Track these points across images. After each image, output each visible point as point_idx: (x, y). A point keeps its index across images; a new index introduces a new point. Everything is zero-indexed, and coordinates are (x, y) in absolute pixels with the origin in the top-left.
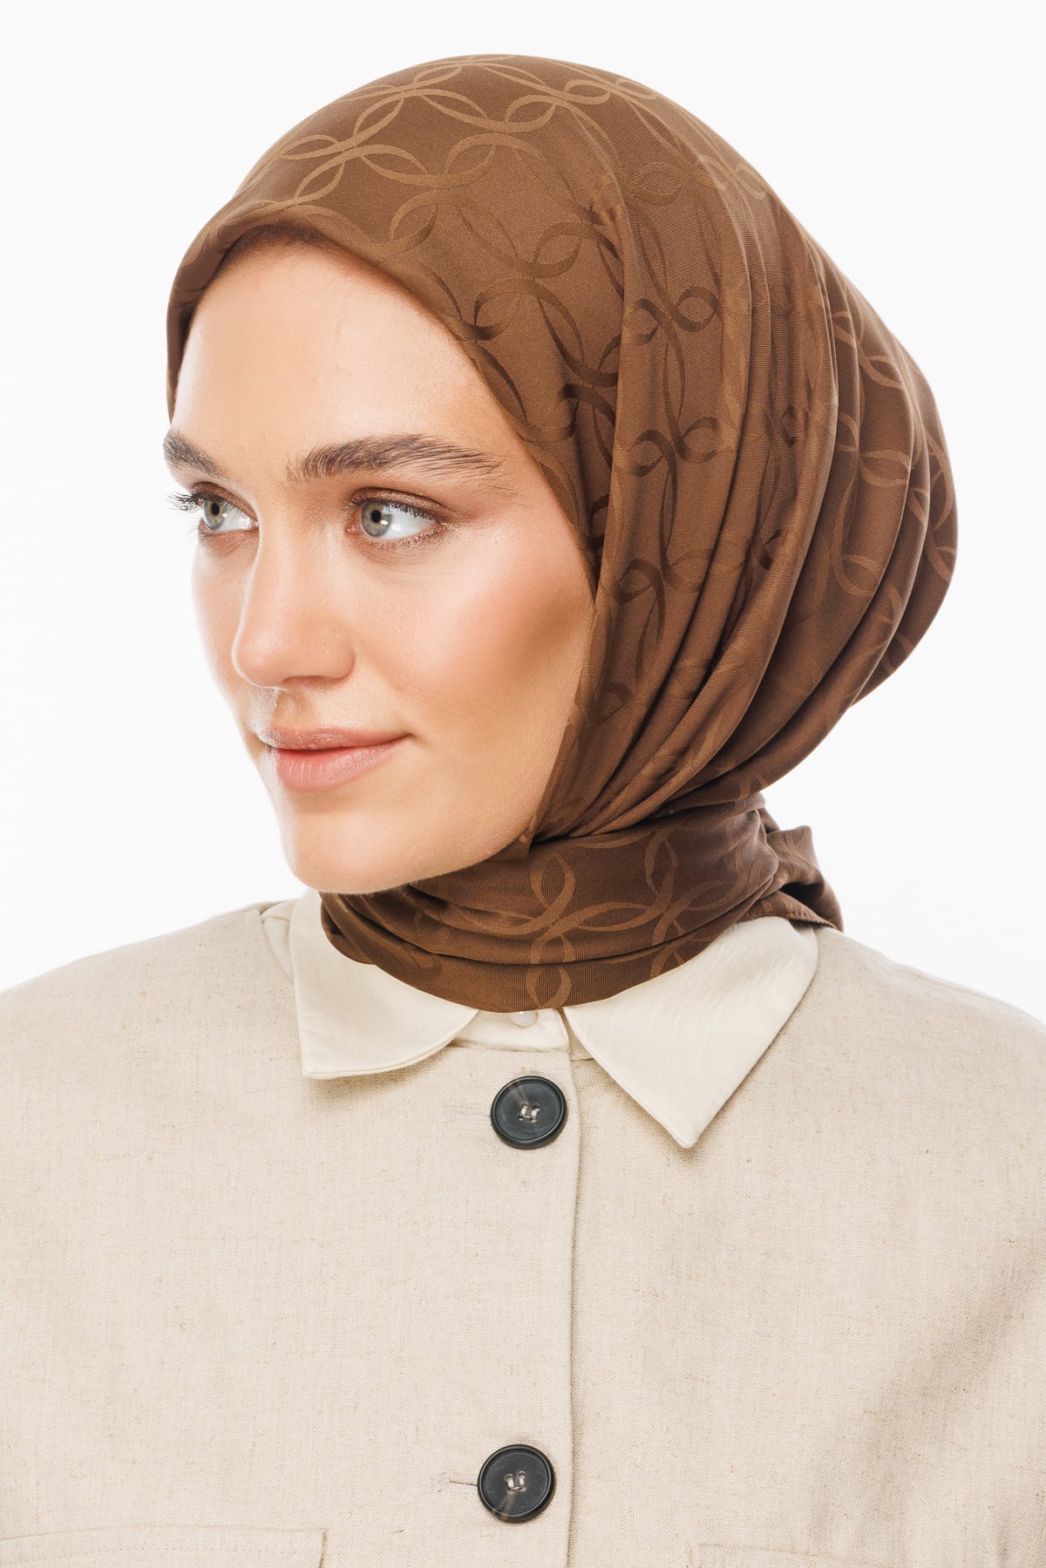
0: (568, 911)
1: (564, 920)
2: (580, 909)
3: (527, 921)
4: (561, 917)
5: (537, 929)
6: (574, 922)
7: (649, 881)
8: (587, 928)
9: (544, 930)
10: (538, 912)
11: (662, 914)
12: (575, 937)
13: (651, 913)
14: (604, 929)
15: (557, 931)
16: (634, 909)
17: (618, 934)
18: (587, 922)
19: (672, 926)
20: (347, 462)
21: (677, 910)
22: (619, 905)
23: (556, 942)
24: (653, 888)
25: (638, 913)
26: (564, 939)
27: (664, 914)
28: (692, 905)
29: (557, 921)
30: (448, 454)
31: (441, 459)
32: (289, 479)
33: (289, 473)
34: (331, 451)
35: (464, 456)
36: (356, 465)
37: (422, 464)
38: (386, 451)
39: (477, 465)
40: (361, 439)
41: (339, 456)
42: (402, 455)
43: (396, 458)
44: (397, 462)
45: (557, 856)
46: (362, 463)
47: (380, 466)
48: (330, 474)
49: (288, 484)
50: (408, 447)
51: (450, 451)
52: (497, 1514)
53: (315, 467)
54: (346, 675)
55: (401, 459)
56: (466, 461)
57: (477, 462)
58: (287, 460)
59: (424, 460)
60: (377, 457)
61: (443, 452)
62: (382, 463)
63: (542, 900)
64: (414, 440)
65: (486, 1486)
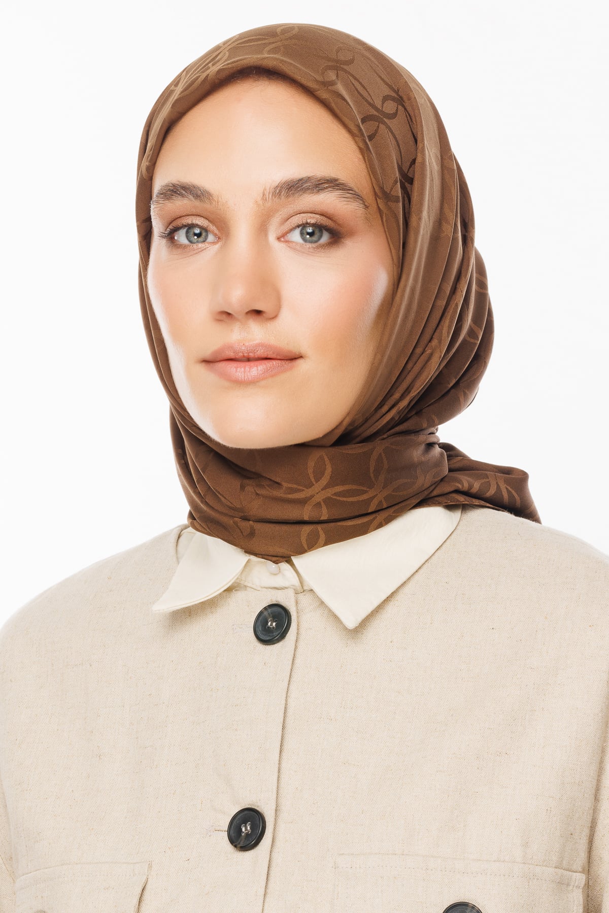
0: (325, 488)
1: (323, 492)
2: (333, 487)
3: (303, 490)
4: (322, 490)
5: (308, 495)
6: (329, 493)
7: (372, 475)
8: (335, 497)
9: (313, 496)
10: (310, 485)
11: (377, 494)
12: (328, 502)
13: (371, 493)
14: (345, 499)
15: (319, 498)
16: (363, 490)
17: (352, 503)
18: (335, 494)
19: (381, 501)
20: (299, 189)
21: (386, 493)
22: (354, 487)
23: (318, 505)
24: (373, 479)
25: (365, 492)
26: (322, 503)
27: (376, 496)
28: (393, 491)
29: (320, 492)
30: (351, 192)
31: (348, 193)
32: (263, 199)
33: (263, 195)
34: (292, 181)
35: (357, 195)
36: (305, 190)
37: (338, 193)
38: (322, 184)
39: (361, 202)
40: (309, 176)
41: (297, 184)
42: (330, 187)
43: (327, 188)
44: (327, 190)
45: (324, 454)
46: (308, 189)
47: (318, 191)
48: (288, 196)
49: (261, 203)
50: (333, 184)
51: (352, 190)
52: (235, 846)
53: (280, 192)
54: (274, 317)
55: (330, 189)
56: (358, 198)
57: (362, 200)
58: (264, 187)
59: (341, 191)
60: (317, 186)
61: (349, 190)
62: (320, 190)
63: (313, 480)
64: (336, 180)
65: (232, 832)
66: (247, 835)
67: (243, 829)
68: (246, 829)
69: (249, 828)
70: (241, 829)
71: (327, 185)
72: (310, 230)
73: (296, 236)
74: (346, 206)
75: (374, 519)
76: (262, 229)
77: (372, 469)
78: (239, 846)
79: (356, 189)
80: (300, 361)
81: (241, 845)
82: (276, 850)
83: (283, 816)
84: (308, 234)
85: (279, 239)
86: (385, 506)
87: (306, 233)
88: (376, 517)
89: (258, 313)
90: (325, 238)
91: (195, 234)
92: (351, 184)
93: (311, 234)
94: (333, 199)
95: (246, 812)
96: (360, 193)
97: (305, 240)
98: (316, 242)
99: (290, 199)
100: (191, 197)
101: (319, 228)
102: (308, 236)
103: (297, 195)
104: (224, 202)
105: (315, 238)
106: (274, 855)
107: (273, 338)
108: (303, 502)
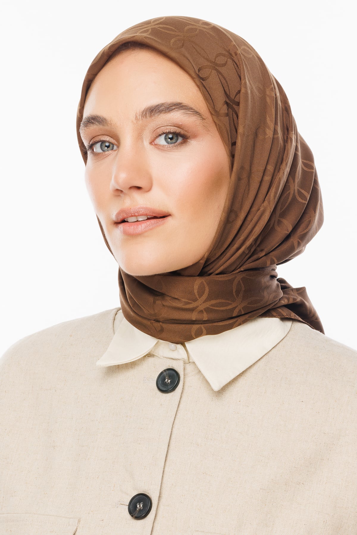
0: (205, 301)
1: (204, 304)
2: (210, 301)
3: (192, 303)
4: (203, 303)
5: (194, 306)
6: (208, 305)
7: (234, 294)
8: (212, 307)
9: (197, 307)
10: (195, 300)
11: (237, 306)
12: (208, 310)
13: (234, 305)
14: (218, 308)
15: (201, 308)
16: (228, 303)
17: (222, 311)
18: (212, 305)
19: (240, 310)
20: (157, 111)
21: (243, 305)
22: (223, 301)
23: (201, 312)
24: (235, 296)
25: (229, 304)
26: (204, 311)
27: (238, 306)
28: (248, 304)
29: (202, 304)
30: (191, 110)
31: (189, 111)
32: (136, 119)
33: (136, 117)
34: (152, 107)
35: (196, 112)
36: (161, 112)
37: (183, 112)
38: (171, 107)
39: (199, 116)
40: (163, 103)
41: (155, 108)
42: (177, 108)
43: (174, 109)
44: (175, 110)
45: (203, 281)
46: (163, 111)
47: (169, 111)
48: (151, 116)
49: (135, 122)
50: (179, 106)
51: (192, 109)
52: (132, 516)
53: (146, 113)
54: (149, 190)
55: (176, 110)
56: (196, 114)
57: (199, 115)
58: (136, 112)
59: (184, 110)
60: (168, 108)
61: (190, 109)
62: (170, 110)
63: (197, 296)
64: (180, 104)
65: (131, 506)
66: (140, 510)
67: (138, 506)
68: (140, 506)
69: (141, 506)
70: (137, 506)
71: (174, 107)
72: (170, 136)
73: (162, 141)
74: (188, 119)
75: (236, 321)
76: (139, 137)
77: (234, 290)
78: (134, 516)
79: (194, 108)
80: (169, 219)
81: (136, 515)
82: (156, 522)
83: (163, 500)
84: (169, 138)
85: (151, 143)
86: (243, 313)
87: (168, 138)
88: (238, 320)
89: (139, 188)
90: (180, 140)
91: (106, 146)
92: (192, 106)
93: (171, 139)
94: (179, 115)
95: (141, 496)
96: (198, 111)
97: (168, 143)
98: (175, 143)
99: (153, 118)
100: (97, 123)
101: (176, 135)
102: (169, 140)
103: (156, 115)
104: (114, 123)
105: (174, 141)
106: (156, 525)
107: (149, 203)
108: (192, 310)
